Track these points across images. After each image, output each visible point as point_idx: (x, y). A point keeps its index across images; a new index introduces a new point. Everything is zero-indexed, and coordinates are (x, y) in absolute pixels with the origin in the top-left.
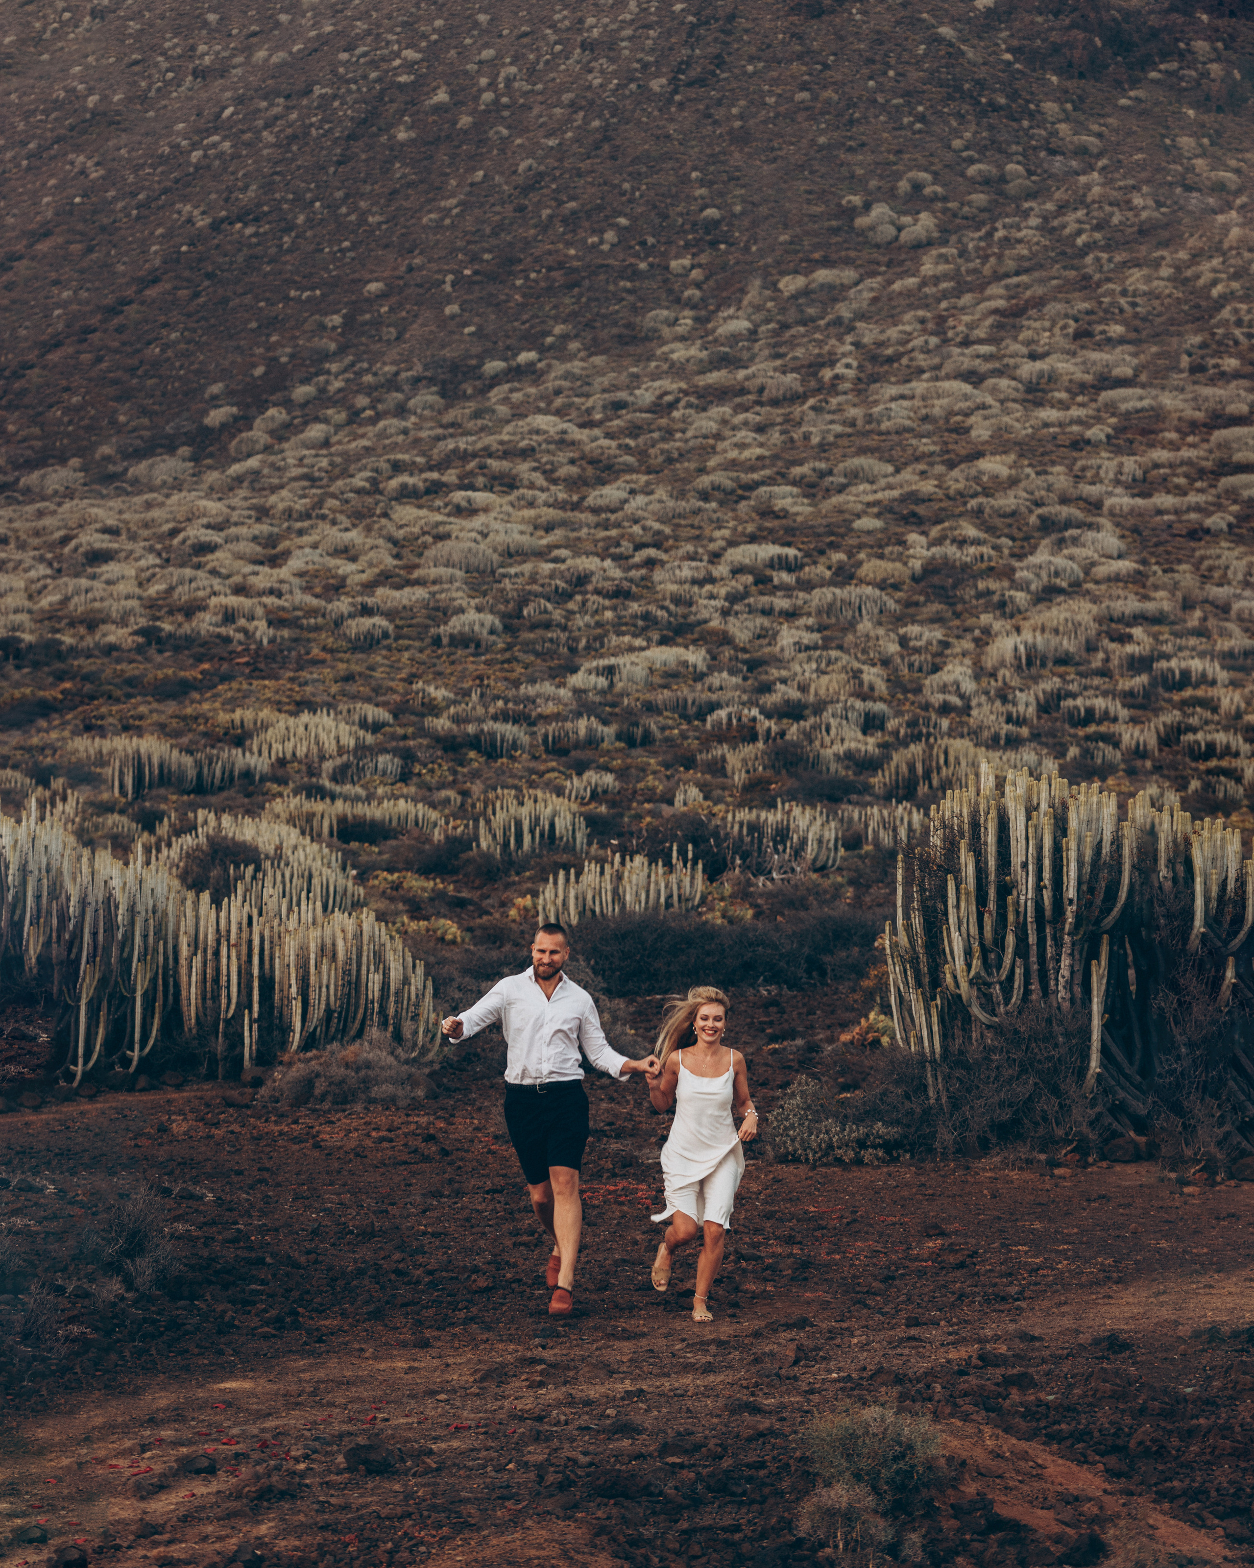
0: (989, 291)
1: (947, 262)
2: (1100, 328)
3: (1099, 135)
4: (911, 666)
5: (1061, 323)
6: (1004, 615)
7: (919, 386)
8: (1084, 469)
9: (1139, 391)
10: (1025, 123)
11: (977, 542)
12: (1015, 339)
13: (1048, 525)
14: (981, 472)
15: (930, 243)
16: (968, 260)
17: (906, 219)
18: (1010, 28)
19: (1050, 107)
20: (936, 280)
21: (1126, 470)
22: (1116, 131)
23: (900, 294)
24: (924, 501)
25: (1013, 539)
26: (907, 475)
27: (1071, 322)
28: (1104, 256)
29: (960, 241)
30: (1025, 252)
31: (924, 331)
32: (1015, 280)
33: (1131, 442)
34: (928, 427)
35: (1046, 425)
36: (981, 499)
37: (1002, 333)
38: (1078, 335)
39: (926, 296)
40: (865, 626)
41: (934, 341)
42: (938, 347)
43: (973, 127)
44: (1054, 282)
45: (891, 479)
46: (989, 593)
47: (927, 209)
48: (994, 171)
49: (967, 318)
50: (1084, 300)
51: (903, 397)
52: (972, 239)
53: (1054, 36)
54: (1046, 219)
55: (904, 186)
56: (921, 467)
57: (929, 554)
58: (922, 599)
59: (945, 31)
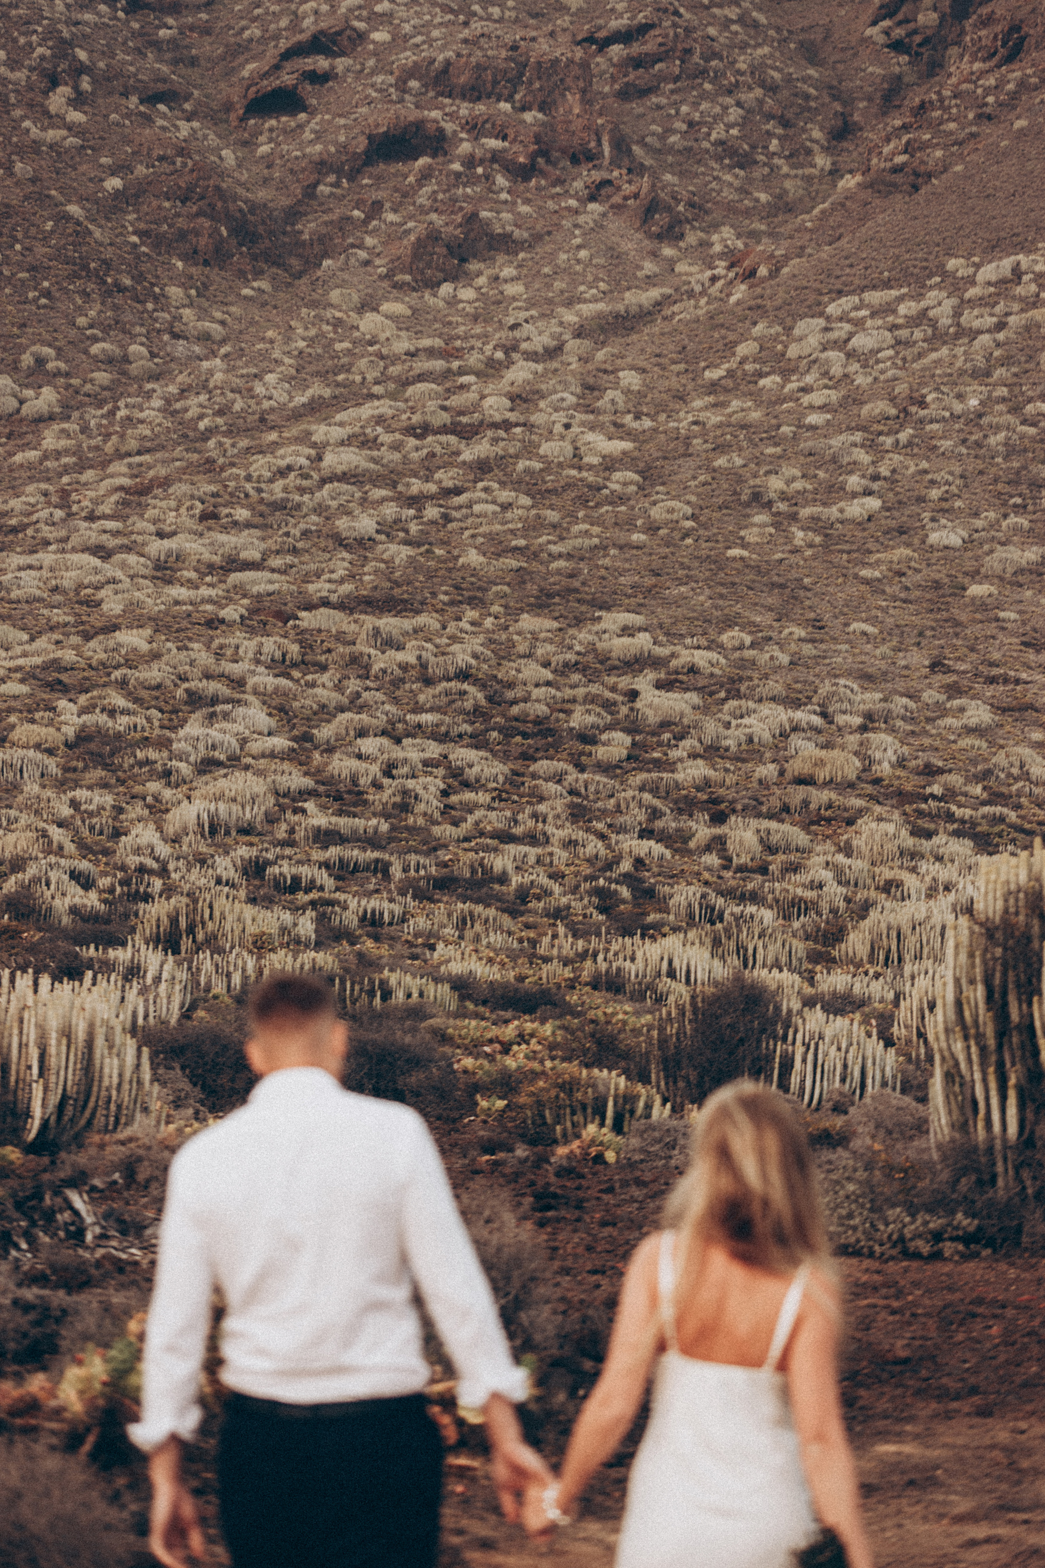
0: (113, 468)
1: (69, 436)
2: (227, 511)
3: (223, 323)
4: (92, 828)
5: (188, 504)
6: (168, 784)
7: (47, 558)
8: (221, 647)
9: (267, 575)
10: (150, 306)
11: (125, 712)
12: (142, 516)
13: (195, 700)
14: (120, 645)
15: (51, 418)
16: (90, 437)
17: (29, 393)
18: (137, 211)
19: (175, 292)
20: (58, 454)
21: (265, 650)
22: (240, 320)
23: (22, 465)
24: (66, 669)
25: (161, 711)
26: (42, 643)
27: (198, 504)
28: (227, 441)
29: (81, 418)
30: (148, 432)
31: (49, 503)
32: (138, 459)
33: (265, 624)
34: (58, 598)
35: (177, 603)
36: (124, 671)
37: (128, 511)
38: (204, 517)
39: (48, 470)
40: (32, 788)
41: (59, 514)
42: (63, 520)
43: (98, 306)
44: (178, 464)
45: (27, 647)
46: (148, 762)
47: (49, 383)
48: (118, 351)
49: (91, 494)
50: (210, 482)
51: (30, 567)
52: (94, 416)
53: (181, 223)
54: (168, 401)
55: (27, 360)
56: (56, 636)
57: (81, 721)
58: (80, 765)
59: (74, 209)
